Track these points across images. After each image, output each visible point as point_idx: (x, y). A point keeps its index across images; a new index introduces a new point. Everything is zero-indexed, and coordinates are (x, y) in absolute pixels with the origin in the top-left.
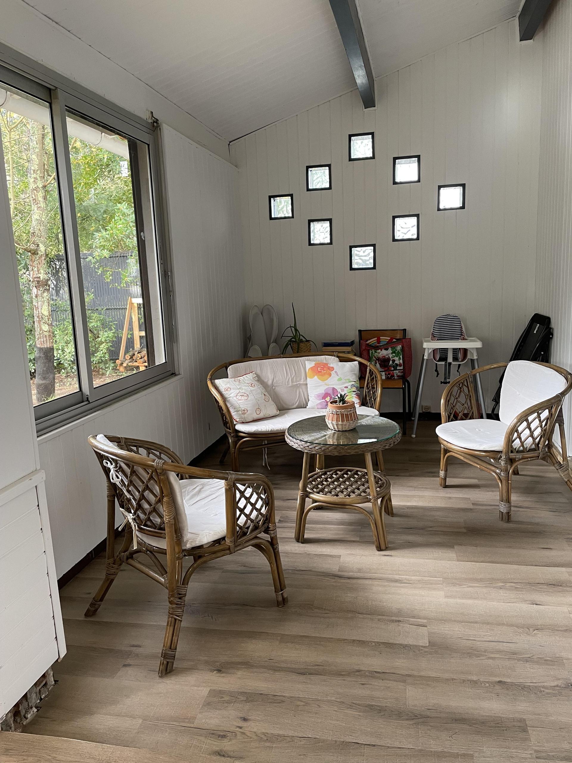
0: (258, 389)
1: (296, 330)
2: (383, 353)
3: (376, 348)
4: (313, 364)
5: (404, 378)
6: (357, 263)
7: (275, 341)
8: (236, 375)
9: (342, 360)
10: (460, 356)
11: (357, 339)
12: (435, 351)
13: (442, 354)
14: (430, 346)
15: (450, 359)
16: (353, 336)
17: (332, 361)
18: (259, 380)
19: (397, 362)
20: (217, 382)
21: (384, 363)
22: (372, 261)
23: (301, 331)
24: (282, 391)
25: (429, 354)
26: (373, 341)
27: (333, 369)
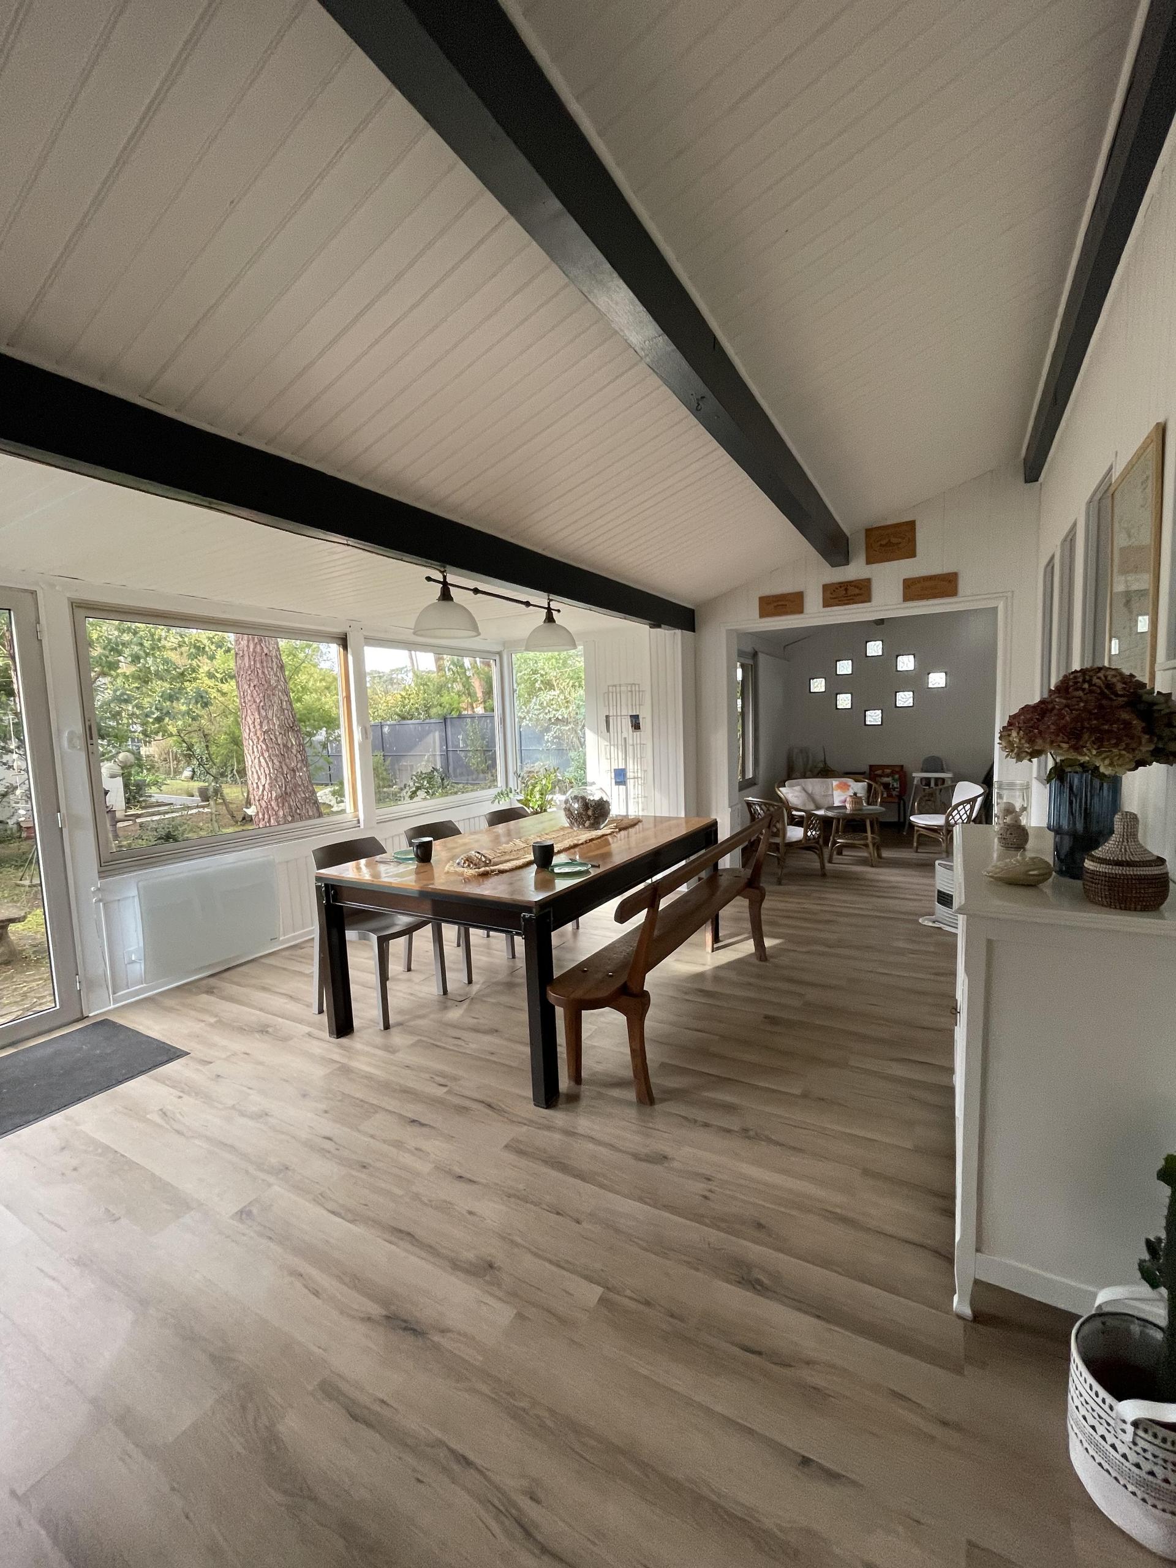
0: (804, 794)
1: (825, 763)
2: (886, 780)
3: (881, 776)
4: (837, 783)
5: (900, 797)
6: (870, 721)
7: (811, 771)
8: (791, 786)
9: (857, 781)
10: (939, 783)
11: (868, 771)
12: (922, 779)
13: (927, 781)
14: (918, 775)
15: (932, 784)
16: (866, 769)
17: (850, 782)
18: (804, 790)
19: (895, 786)
20: (781, 789)
21: (886, 786)
22: (880, 719)
23: (828, 762)
24: (817, 797)
25: (918, 781)
26: (879, 772)
27: (850, 786)
